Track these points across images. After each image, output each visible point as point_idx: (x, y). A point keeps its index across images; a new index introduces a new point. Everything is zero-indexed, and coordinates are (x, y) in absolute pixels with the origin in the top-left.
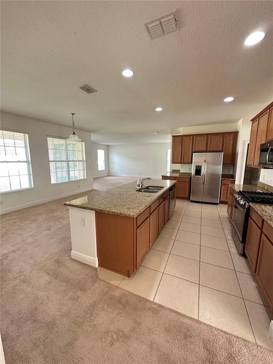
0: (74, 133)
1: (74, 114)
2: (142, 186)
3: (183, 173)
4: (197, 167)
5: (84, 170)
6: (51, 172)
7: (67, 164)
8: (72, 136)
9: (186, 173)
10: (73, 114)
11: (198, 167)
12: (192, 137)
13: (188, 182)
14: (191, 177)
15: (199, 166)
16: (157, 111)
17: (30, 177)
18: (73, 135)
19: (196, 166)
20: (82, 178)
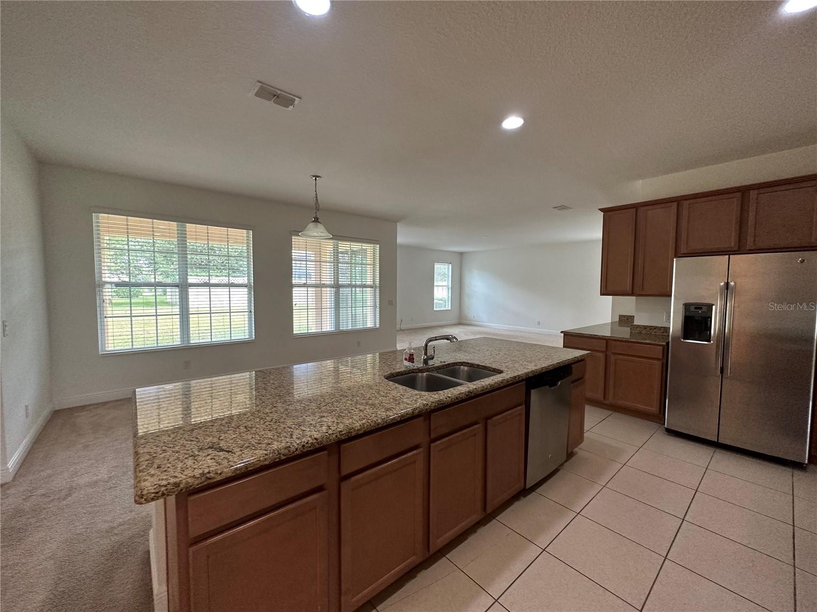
0: (316, 220)
1: (318, 177)
2: (426, 362)
3: (645, 327)
4: (692, 308)
5: (375, 306)
6: (294, 308)
7: (336, 292)
8: (311, 225)
9: (656, 328)
10: (316, 176)
11: (696, 308)
12: (675, 205)
13: (658, 359)
14: (668, 343)
15: (698, 306)
16: (506, 132)
17: (250, 318)
18: (313, 223)
19: (687, 306)
20: (370, 325)
